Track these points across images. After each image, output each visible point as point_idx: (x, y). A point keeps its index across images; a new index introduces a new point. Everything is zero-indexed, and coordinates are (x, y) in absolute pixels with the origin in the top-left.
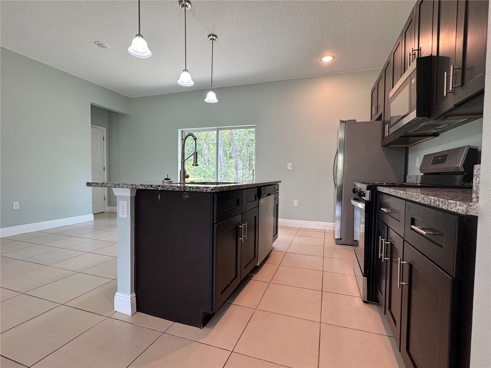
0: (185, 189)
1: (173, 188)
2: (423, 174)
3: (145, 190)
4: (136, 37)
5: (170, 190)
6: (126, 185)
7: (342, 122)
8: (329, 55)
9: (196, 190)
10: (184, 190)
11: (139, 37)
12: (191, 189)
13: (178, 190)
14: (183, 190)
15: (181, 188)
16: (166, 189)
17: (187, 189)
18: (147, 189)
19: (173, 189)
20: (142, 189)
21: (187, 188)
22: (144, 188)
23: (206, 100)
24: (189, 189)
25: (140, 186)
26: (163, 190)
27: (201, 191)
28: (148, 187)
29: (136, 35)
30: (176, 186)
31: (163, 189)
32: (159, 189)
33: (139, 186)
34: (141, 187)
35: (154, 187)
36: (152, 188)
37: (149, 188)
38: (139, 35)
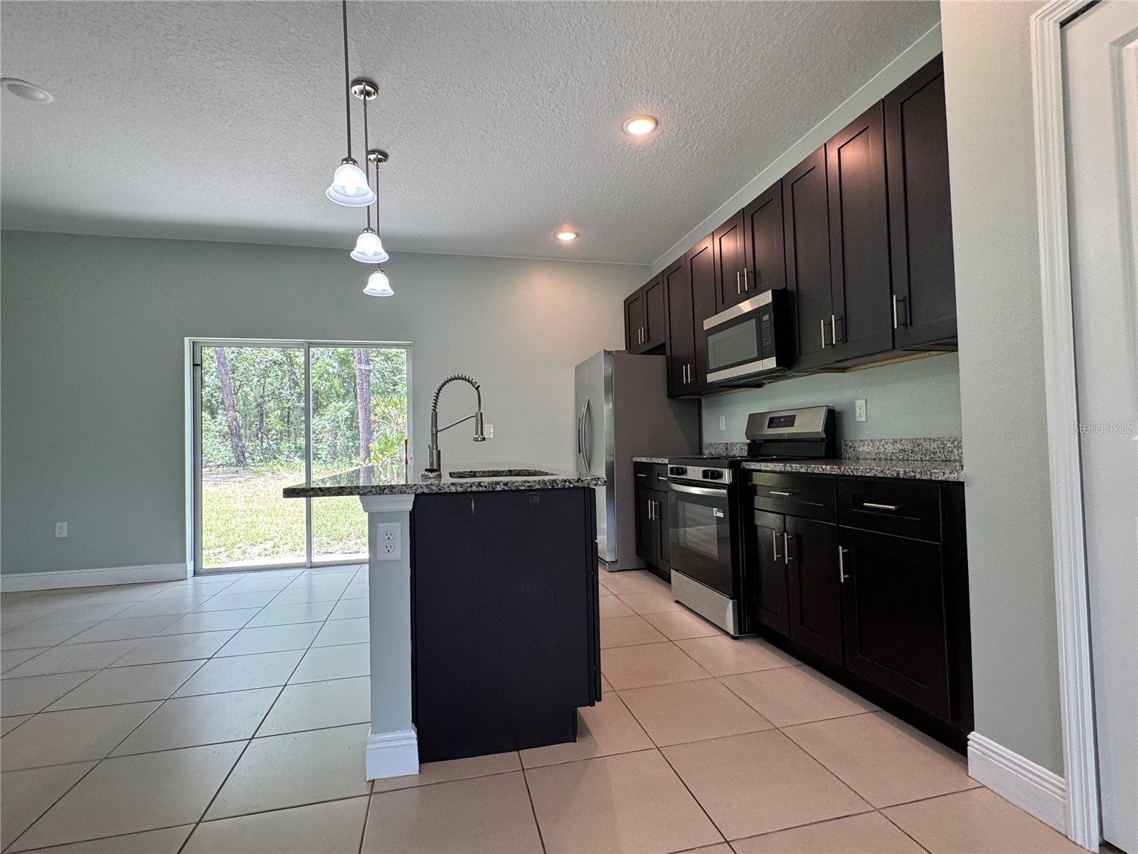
0: (555, 485)
1: (528, 484)
2: (749, 441)
3: (462, 493)
4: (342, 164)
5: (523, 488)
6: (412, 487)
7: (608, 353)
8: (568, 232)
9: (576, 484)
10: (553, 486)
11: (348, 163)
12: (567, 484)
13: (539, 487)
14: (550, 487)
15: (545, 483)
16: (513, 488)
17: (558, 485)
18: (469, 490)
19: (529, 486)
20: (455, 491)
21: (558, 482)
22: (459, 489)
23: (367, 290)
24: (563, 483)
25: (451, 486)
26: (506, 490)
27: (586, 485)
28: (471, 487)
29: (343, 160)
30: (535, 481)
31: (506, 488)
32: (498, 488)
33: (449, 487)
34: (454, 489)
35: (486, 487)
36: (481, 489)
37: (474, 489)
38: (349, 159)
